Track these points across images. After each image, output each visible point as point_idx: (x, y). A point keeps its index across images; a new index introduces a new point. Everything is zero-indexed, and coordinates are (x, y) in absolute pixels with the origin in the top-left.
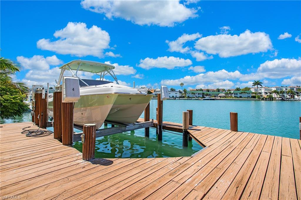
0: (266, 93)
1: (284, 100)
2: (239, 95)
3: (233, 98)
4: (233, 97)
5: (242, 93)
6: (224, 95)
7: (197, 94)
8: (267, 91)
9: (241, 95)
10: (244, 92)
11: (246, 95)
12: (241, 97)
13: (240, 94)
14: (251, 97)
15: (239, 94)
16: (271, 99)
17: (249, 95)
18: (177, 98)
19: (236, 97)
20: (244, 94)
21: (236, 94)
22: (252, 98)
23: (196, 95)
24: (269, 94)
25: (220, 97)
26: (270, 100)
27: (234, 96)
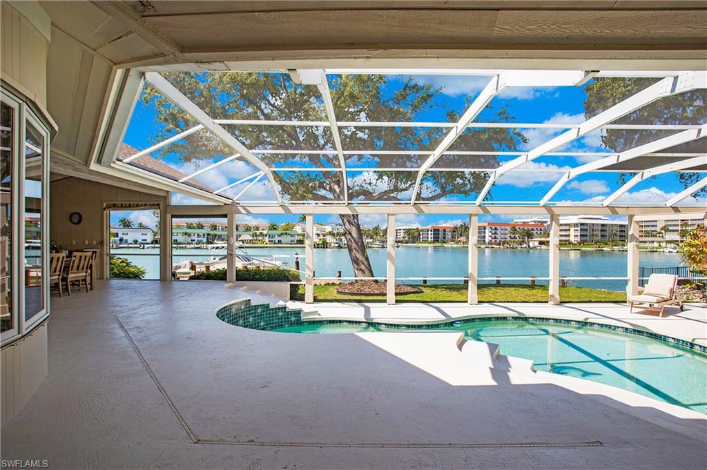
0: (318, 235)
1: (341, 248)
2: (277, 239)
3: (266, 244)
4: (267, 242)
5: (282, 234)
6: (251, 238)
7: (196, 235)
8: (319, 232)
9: (280, 238)
10: (286, 234)
11: (289, 239)
12: (280, 242)
13: (279, 236)
14: (296, 242)
15: (276, 236)
16: (325, 245)
17: (292, 238)
18: (147, 244)
19: (272, 241)
20: (286, 236)
21: (273, 236)
22: (297, 244)
23: (193, 238)
24: (322, 237)
25: (243, 241)
26: (324, 247)
27: (269, 241)
